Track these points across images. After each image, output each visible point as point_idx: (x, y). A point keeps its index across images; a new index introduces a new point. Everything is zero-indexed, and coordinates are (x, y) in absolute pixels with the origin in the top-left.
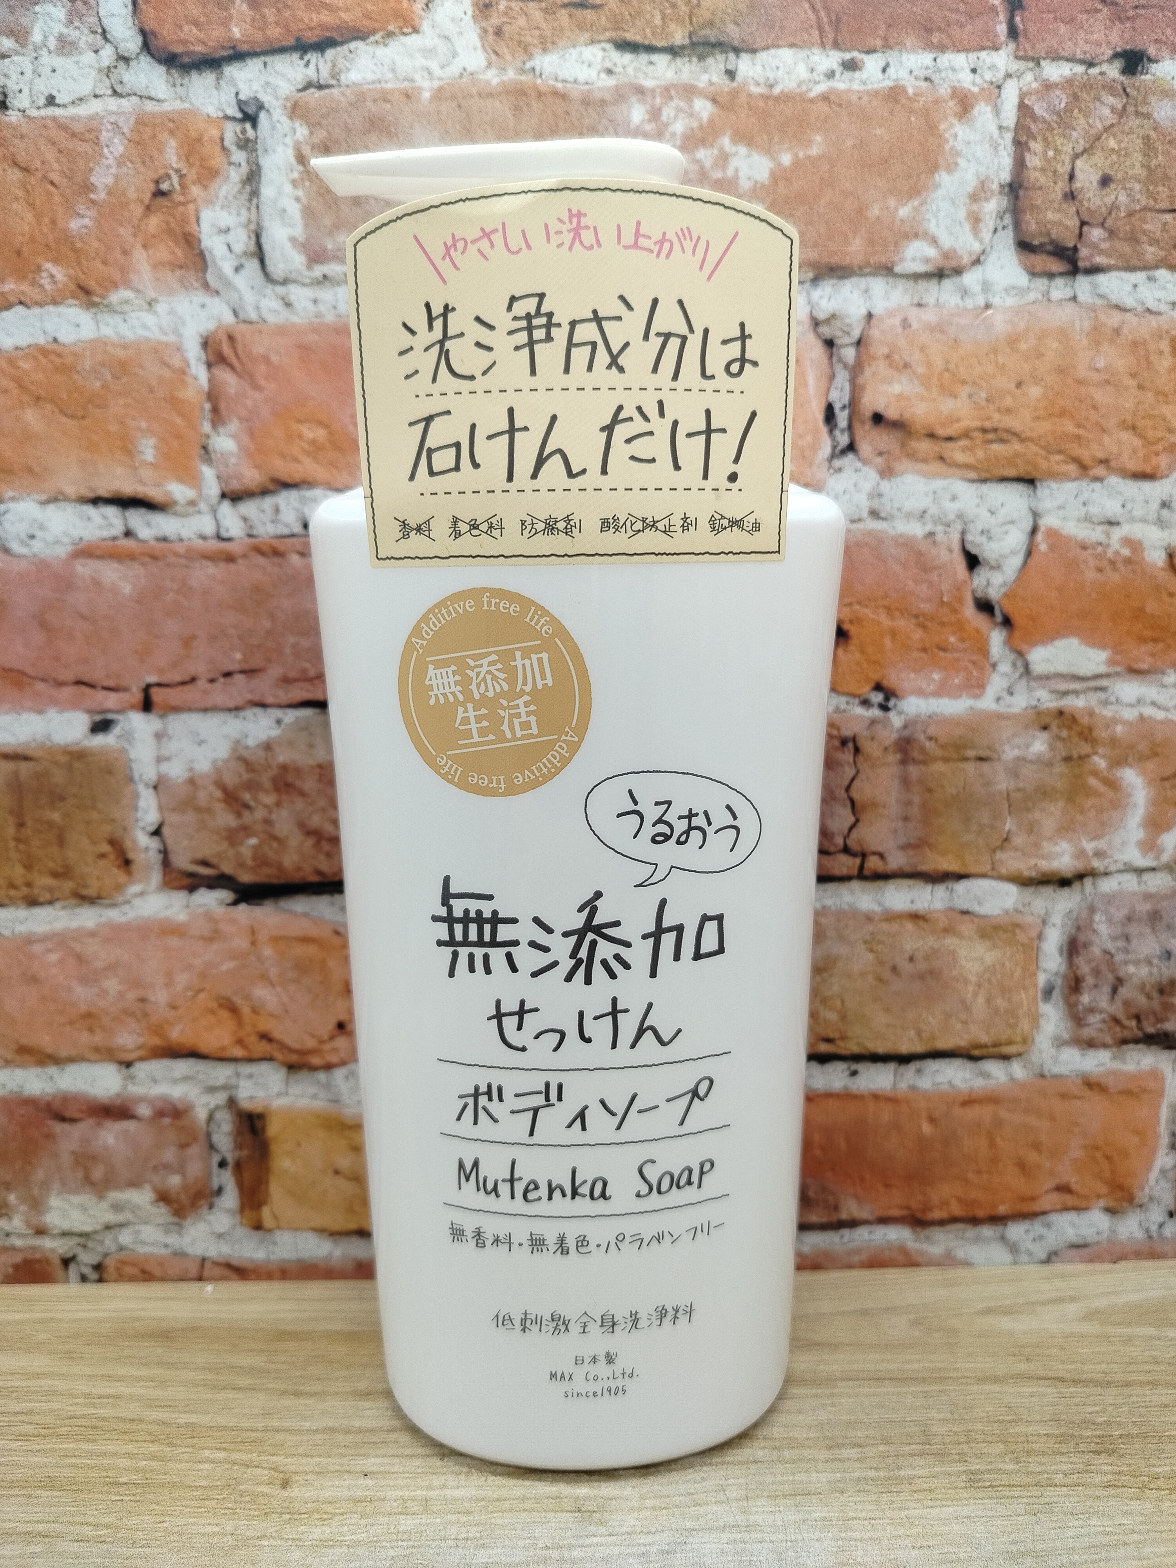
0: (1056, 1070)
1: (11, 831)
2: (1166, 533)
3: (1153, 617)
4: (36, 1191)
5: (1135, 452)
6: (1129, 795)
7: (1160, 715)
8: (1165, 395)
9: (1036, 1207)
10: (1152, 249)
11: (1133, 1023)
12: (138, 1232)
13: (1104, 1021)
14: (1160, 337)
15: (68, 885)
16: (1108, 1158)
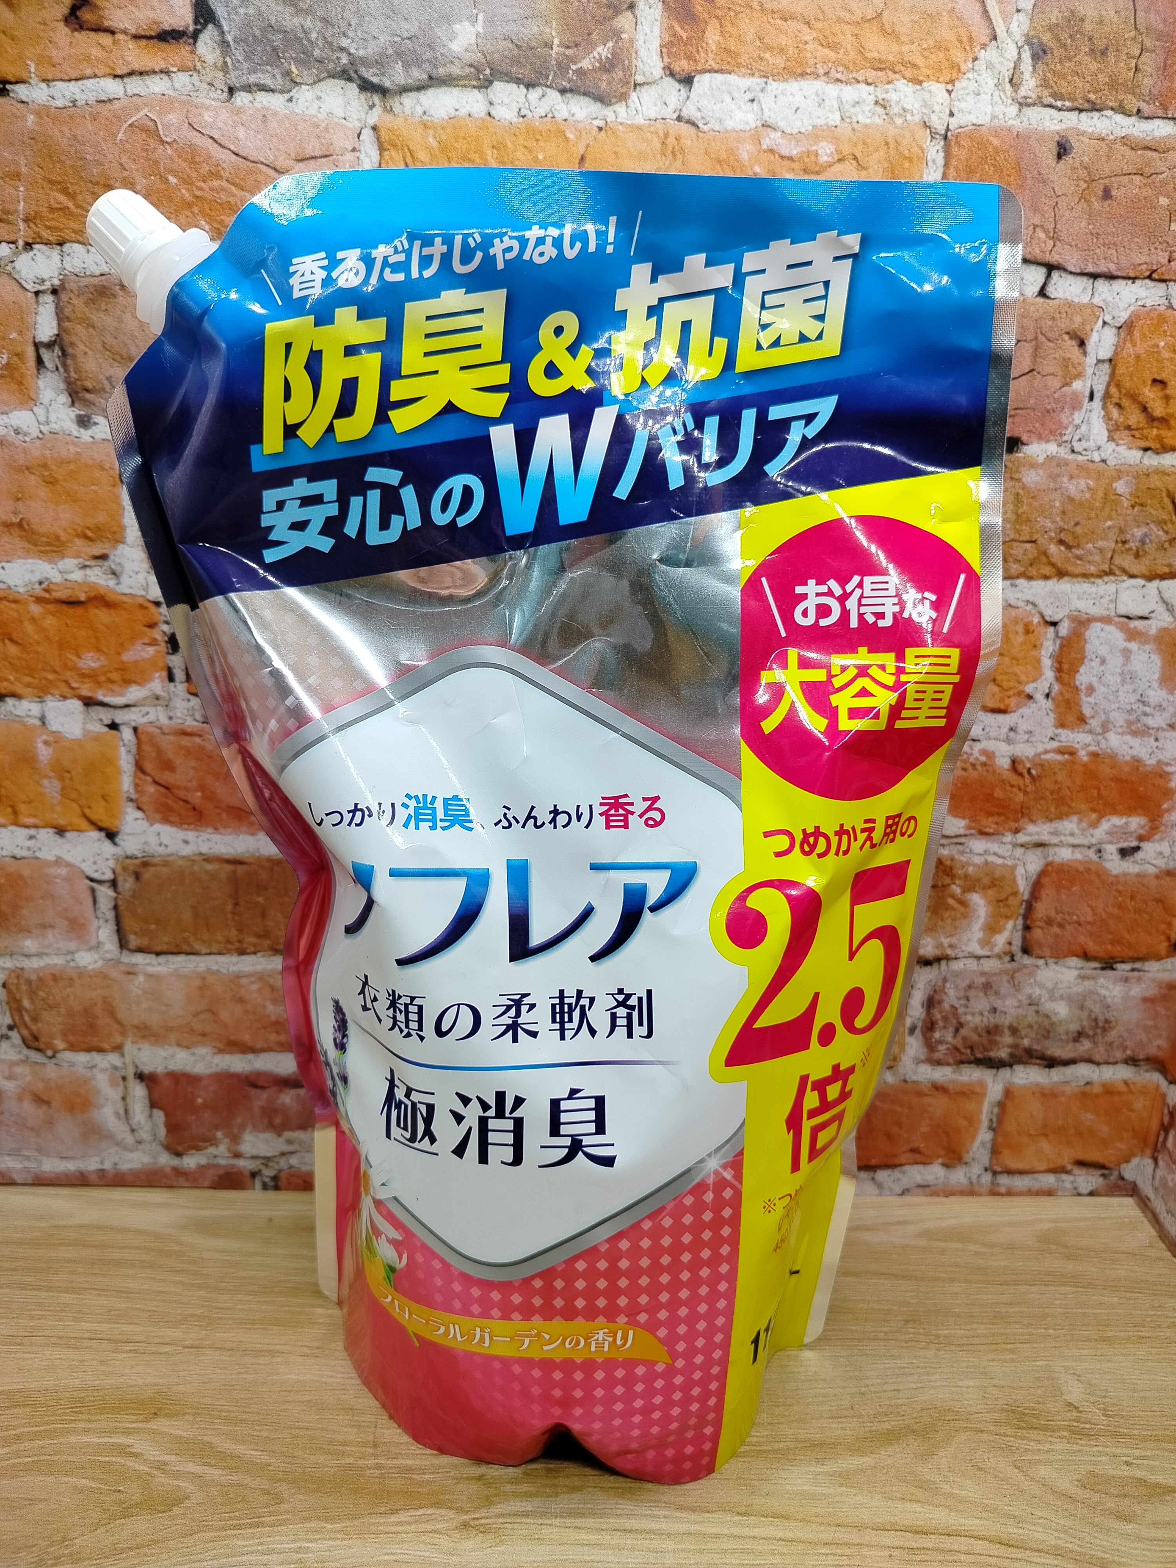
0: (915, 1078)
1: (229, 908)
2: (1012, 747)
3: (998, 799)
4: (235, 1131)
5: (993, 695)
6: (975, 910)
7: (999, 861)
8: (1017, 659)
9: (897, 1162)
10: (1015, 566)
11: (968, 1051)
12: (303, 1157)
13: (948, 1049)
14: (1017, 623)
15: (267, 943)
16: (946, 1133)
